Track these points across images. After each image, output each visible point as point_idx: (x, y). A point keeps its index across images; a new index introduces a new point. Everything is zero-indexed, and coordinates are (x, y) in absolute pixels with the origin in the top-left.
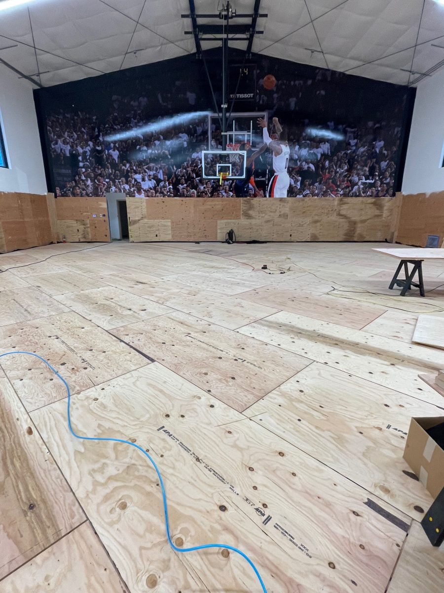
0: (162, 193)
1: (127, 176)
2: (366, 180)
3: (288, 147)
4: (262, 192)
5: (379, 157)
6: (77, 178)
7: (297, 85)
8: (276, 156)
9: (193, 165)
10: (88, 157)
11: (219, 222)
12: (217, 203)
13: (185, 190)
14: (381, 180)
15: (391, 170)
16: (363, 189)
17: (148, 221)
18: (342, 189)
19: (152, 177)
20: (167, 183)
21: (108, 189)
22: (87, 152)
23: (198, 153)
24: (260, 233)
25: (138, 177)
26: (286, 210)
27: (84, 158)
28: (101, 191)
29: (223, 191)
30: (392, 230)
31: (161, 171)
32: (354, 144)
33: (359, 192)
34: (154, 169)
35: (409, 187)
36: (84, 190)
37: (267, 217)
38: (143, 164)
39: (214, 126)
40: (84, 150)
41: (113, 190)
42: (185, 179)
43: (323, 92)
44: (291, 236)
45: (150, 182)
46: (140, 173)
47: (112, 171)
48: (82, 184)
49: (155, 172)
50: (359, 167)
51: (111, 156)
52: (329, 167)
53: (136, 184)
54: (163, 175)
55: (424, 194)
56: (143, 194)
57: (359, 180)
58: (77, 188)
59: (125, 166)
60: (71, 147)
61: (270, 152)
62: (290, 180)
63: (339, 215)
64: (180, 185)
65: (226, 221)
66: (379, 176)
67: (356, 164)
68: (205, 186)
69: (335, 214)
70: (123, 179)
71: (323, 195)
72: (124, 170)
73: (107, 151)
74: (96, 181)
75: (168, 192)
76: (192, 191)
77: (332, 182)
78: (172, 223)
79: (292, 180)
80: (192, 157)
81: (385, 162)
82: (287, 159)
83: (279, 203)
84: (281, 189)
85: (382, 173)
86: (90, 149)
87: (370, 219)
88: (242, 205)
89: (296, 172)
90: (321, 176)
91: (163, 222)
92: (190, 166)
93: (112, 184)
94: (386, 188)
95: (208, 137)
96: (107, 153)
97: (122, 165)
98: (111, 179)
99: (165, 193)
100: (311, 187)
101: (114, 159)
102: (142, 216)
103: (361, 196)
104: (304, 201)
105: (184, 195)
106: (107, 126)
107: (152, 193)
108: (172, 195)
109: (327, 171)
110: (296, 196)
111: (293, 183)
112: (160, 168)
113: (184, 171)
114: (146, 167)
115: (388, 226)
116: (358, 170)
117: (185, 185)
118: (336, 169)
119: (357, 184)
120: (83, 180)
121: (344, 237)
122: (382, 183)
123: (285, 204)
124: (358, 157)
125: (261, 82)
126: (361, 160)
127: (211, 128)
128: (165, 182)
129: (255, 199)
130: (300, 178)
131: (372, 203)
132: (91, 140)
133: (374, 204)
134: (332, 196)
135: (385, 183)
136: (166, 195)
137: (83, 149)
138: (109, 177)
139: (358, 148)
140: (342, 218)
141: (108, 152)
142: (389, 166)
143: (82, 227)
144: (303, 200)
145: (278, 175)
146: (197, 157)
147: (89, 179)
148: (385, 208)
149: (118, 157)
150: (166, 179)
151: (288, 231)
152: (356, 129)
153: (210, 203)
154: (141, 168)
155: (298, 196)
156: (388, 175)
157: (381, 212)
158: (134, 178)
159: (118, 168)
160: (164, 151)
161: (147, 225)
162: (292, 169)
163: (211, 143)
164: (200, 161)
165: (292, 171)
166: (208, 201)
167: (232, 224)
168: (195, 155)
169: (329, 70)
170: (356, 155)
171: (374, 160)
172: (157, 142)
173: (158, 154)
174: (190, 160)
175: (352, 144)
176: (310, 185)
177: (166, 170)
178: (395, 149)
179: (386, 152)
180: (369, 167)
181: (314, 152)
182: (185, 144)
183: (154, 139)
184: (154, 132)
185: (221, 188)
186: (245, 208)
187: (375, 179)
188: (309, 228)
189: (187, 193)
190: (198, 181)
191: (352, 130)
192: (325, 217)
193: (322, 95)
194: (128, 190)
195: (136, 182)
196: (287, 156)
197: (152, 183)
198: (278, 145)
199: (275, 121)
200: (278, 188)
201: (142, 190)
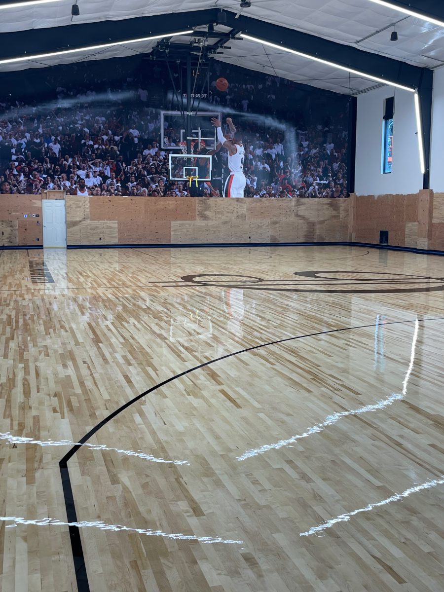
0: (109, 191)
1: (68, 172)
2: (320, 181)
3: (243, 146)
4: (218, 192)
5: (332, 159)
6: (8, 172)
7: (249, 88)
8: (231, 156)
9: (145, 163)
10: (23, 150)
11: (173, 223)
12: (170, 203)
13: (135, 188)
14: (334, 181)
15: (343, 171)
16: (318, 189)
17: (91, 222)
18: (298, 190)
19: (98, 173)
20: (115, 181)
21: (45, 186)
22: (22, 144)
23: (149, 150)
24: (218, 235)
25: (82, 173)
26: (243, 209)
27: (19, 151)
28: (36, 188)
29: (177, 190)
30: (350, 230)
31: (108, 168)
32: (306, 146)
33: (315, 192)
34: (101, 165)
35: (360, 189)
36: (15, 186)
37: (224, 218)
38: (88, 160)
39: (167, 124)
40: (19, 142)
41: (51, 187)
42: (135, 177)
43: (273, 97)
44: (250, 237)
45: (95, 180)
46: (84, 169)
47: (51, 166)
48: (13, 179)
49: (101, 169)
50: (312, 168)
51: (52, 150)
52: (284, 167)
53: (79, 181)
54: (111, 172)
55: (373, 196)
56: (86, 192)
57: (314, 180)
58: (7, 184)
59: (68, 162)
60: (3, 138)
61: (225, 150)
62: (246, 180)
63: (297, 216)
64: (129, 183)
65: (179, 222)
66: (332, 177)
67: (309, 165)
68: (157, 184)
69: (293, 215)
70: (64, 175)
71: (279, 195)
72: (65, 165)
73: (46, 144)
74: (31, 176)
75: (115, 190)
76: (142, 189)
77: (288, 183)
78: (119, 224)
79: (248, 180)
80: (143, 154)
81: (337, 163)
82: (242, 158)
83: (236, 203)
84: (237, 189)
85: (335, 174)
86: (26, 141)
87: (328, 220)
88: (197, 205)
89: (252, 171)
90: (277, 176)
91: (109, 223)
92: (141, 163)
93: (50, 180)
94: (340, 189)
95: (161, 134)
96: (46, 146)
97: (63, 159)
98: (49, 175)
99: (112, 191)
100: (268, 187)
101: (55, 153)
102: (83, 217)
103: (317, 197)
105: (134, 194)
106: (49, 117)
107: (97, 191)
108: (120, 193)
109: (283, 171)
110: (253, 197)
111: (249, 183)
112: (108, 164)
113: (134, 168)
114: (91, 162)
115: (345, 227)
116: (311, 170)
117: (135, 183)
118: (291, 170)
119: (312, 185)
120: (14, 176)
121: (304, 239)
122: (336, 184)
123: (243, 205)
124: (311, 158)
125: (214, 83)
126: (314, 161)
127: (164, 125)
128: (112, 179)
129: (211, 199)
130: (256, 178)
131: (328, 204)
132: (28, 132)
133: (331, 204)
134: (289, 197)
135: (339, 184)
136: (113, 193)
137: (17, 140)
138: (46, 172)
139: (310, 150)
140: (300, 219)
141: (48, 145)
142: (340, 167)
143: (9, 229)
144: (261, 201)
145: (233, 175)
146: (148, 155)
147: (22, 174)
148: (341, 209)
149: (59, 152)
150: (114, 176)
151: (247, 234)
152: (307, 132)
153: (162, 203)
154: (85, 163)
155: (255, 196)
156: (341, 176)
157: (338, 213)
158: (77, 175)
159: (58, 163)
160: (112, 146)
161: (89, 227)
162: (247, 168)
163: (164, 140)
164: (151, 159)
165: (248, 170)
166: (160, 201)
167: (187, 225)
168: (146, 152)
169: (278, 77)
170: (309, 156)
171: (327, 161)
172: (105, 137)
173: (106, 149)
174: (141, 157)
175: (304, 146)
176: (266, 185)
177: (114, 166)
178: (344, 151)
179: (336, 154)
180: (322, 168)
181: (269, 152)
182: (136, 140)
183: (102, 133)
184: (102, 127)
185: (175, 187)
186: (201, 208)
187: (329, 180)
188: (268, 230)
189: (137, 191)
190: (149, 179)
191: (303, 132)
192: (284, 219)
193: (273, 99)
194: (69, 187)
195: (78, 179)
196: (243, 156)
197: (98, 180)
198: (233, 145)
199: (229, 121)
200: (235, 188)
201: (85, 188)
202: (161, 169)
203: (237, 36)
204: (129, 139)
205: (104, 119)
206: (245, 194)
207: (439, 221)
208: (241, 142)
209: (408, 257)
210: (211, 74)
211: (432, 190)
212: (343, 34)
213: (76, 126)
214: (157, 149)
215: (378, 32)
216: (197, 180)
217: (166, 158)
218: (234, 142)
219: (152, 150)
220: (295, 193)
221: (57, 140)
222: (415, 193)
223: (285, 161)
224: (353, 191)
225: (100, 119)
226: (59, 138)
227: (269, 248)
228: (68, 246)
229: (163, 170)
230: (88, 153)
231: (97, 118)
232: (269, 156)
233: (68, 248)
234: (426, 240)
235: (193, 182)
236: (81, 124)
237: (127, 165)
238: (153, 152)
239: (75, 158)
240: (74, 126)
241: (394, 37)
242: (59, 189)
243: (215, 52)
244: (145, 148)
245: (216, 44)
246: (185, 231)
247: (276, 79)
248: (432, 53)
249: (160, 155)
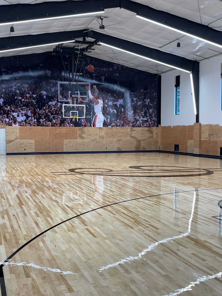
0: (30, 124)
1: (7, 114)
2: (143, 118)
3: (102, 100)
5: (148, 107)
7: (105, 70)
8: (96, 105)
9: (49, 109)
11: (64, 141)
12: (63, 130)
13: (44, 122)
14: (150, 118)
15: (155, 113)
16: (142, 123)
17: (20, 140)
18: (132, 123)
19: (24, 114)
20: (33, 118)
23: (52, 102)
24: (89, 147)
25: (15, 114)
26: (103, 133)
29: (67, 123)
30: (159, 144)
32: (135, 100)
33: (140, 124)
34: (26, 110)
35: (164, 123)
37: (92, 138)
38: (19, 107)
39: (61, 88)
42: (44, 116)
43: (118, 75)
44: (106, 148)
45: (22, 118)
46: (16, 112)
49: (25, 112)
50: (139, 112)
52: (124, 111)
53: (14, 118)
54: (31, 114)
55: (170, 126)
56: (17, 124)
57: (140, 118)
59: (7, 108)
61: (93, 102)
63: (131, 136)
64: (41, 120)
65: (68, 140)
66: (149, 116)
67: (137, 110)
68: (56, 120)
69: (129, 136)
70: (5, 115)
71: (122, 126)
72: (6, 110)
75: (33, 123)
76: (48, 123)
77: (126, 119)
78: (35, 141)
79: (105, 118)
81: (151, 109)
82: (102, 107)
83: (99, 130)
84: (99, 123)
85: (150, 115)
87: (148, 139)
88: (78, 131)
89: (107, 113)
90: (120, 116)
91: (30, 141)
92: (48, 109)
94: (153, 122)
95: (58, 94)
97: (5, 107)
99: (32, 124)
100: (115, 121)
102: (16, 137)
103: (142, 127)
104: (112, 129)
107: (23, 124)
108: (36, 125)
109: (123, 113)
110: (108, 127)
111: (105, 120)
112: (29, 110)
113: (44, 111)
115: (156, 143)
116: (138, 113)
117: (44, 119)
118: (128, 113)
119: (138, 120)
121: (135, 149)
122: (151, 120)
123: (102, 131)
124: (138, 107)
125: (86, 68)
126: (140, 108)
127: (60, 89)
128: (32, 118)
129: (85, 128)
130: (109, 117)
133: (148, 131)
134: (127, 127)
135: (152, 120)
136: (32, 125)
139: (137, 102)
140: (133, 139)
142: (153, 111)
145: (97, 115)
146: (51, 104)
148: (154, 133)
149: (3, 103)
150: (33, 116)
151: (105, 146)
152: (136, 93)
153: (59, 130)
154: (17, 109)
155: (109, 126)
156: (153, 116)
157: (152, 135)
158: (13, 115)
159: (2, 109)
160: (32, 100)
161: (19, 143)
162: (105, 111)
163: (60, 97)
164: (53, 107)
165: (105, 113)
166: (58, 129)
167: (72, 142)
168: (50, 103)
169: (120, 65)
170: (137, 106)
171: (146, 108)
172: (28, 95)
173: (28, 101)
174: (48, 105)
175: (134, 100)
176: (114, 121)
177: (33, 110)
178: (155, 103)
179: (151, 105)
180: (144, 112)
181: (116, 103)
182: (45, 97)
183: (26, 93)
184: (26, 90)
185: (66, 121)
186: (80, 133)
187: (148, 118)
188: (116, 144)
189: (45, 124)
190: (52, 117)
191: (134, 93)
192: (124, 138)
193: (118, 76)
194: (8, 122)
195: (13, 117)
196: (102, 105)
197: (24, 118)
198: (97, 100)
199: (95, 87)
200: (98, 122)
201: (17, 122)
202: (58, 112)
203: (98, 43)
204: (41, 96)
205: (27, 85)
206: (103, 125)
207: (204, 139)
208: (101, 98)
209: (189, 158)
210: (85, 63)
211: (200, 123)
212: (153, 43)
213: (12, 89)
214: (56, 102)
215: (170, 42)
216: (77, 118)
217: (61, 106)
218: (97, 98)
219: (53, 102)
220: (130, 125)
221: (2, 96)
222: (192, 125)
223: (124, 108)
224: (160, 124)
225: (25, 85)
226: (3, 96)
227: (117, 154)
228: (7, 153)
229: (60, 113)
230: (19, 104)
231: (23, 85)
232: (116, 105)
233: (7, 155)
234: (198, 149)
235: (76, 119)
236: (15, 88)
237: (40, 110)
238: (54, 103)
239: (11, 106)
240: (11, 89)
241: (179, 45)
242: (2, 123)
243: (86, 52)
244: (50, 101)
245: (87, 47)
246: (71, 145)
247: (119, 66)
248: (198, 54)
249: (58, 105)
